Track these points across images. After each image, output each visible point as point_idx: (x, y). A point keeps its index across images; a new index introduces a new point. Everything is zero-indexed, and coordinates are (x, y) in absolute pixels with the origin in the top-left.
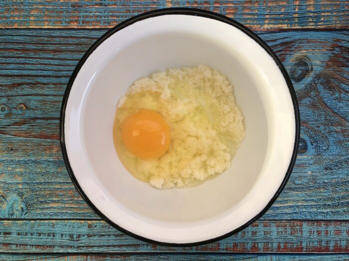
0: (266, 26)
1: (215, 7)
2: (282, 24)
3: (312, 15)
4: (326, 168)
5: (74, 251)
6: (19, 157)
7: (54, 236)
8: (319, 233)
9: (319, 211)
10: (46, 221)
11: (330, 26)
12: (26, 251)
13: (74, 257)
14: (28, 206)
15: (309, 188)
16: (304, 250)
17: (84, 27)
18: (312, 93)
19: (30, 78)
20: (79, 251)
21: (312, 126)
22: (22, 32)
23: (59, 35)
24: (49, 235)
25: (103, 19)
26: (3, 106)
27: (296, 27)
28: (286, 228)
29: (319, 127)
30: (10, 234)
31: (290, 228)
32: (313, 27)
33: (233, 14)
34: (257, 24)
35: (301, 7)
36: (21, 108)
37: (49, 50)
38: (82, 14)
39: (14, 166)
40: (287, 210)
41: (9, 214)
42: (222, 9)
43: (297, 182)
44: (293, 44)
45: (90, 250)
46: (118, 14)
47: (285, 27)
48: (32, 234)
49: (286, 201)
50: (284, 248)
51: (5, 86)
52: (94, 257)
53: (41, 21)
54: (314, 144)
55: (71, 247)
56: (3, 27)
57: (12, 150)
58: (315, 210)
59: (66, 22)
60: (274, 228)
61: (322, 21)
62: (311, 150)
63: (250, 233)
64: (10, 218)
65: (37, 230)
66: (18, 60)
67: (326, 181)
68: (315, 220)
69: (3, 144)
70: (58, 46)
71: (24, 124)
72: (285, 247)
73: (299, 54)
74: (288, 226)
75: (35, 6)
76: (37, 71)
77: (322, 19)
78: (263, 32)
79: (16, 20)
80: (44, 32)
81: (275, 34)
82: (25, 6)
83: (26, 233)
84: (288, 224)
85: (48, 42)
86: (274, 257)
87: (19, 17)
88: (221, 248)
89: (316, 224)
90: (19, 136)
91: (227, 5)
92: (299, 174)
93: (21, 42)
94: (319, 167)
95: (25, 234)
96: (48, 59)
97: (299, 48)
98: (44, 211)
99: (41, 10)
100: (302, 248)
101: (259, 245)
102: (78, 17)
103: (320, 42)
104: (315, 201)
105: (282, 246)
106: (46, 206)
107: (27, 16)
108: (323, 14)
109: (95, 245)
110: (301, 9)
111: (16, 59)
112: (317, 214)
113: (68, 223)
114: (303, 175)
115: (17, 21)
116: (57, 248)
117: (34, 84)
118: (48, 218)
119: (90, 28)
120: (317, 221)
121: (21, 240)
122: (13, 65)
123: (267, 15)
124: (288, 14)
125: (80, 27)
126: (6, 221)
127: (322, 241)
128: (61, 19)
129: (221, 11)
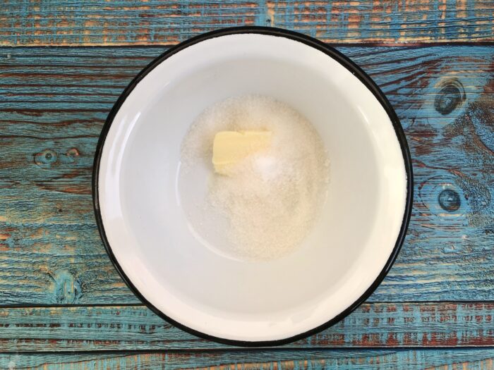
0: (402, 40)
1: (333, 15)
2: (423, 36)
3: (463, 24)
4: (486, 230)
5: (147, 348)
6: (69, 220)
7: (119, 328)
8: (479, 318)
9: (478, 289)
10: (108, 308)
11: (488, 38)
12: (81, 349)
13: (146, 355)
14: (84, 287)
15: (464, 258)
16: (459, 342)
17: (157, 44)
18: (465, 130)
19: (85, 113)
20: (154, 348)
21: (466, 173)
22: (73, 52)
23: (123, 54)
24: (112, 326)
25: (182, 31)
26: (48, 152)
27: (443, 41)
28: (434, 312)
29: (475, 175)
30: (58, 325)
31: (439, 312)
32: (465, 40)
33: (357, 23)
34: (390, 37)
35: (449, 14)
36: (73, 155)
37: (111, 75)
38: (154, 26)
39: (64, 233)
40: (435, 288)
41: (57, 299)
42: (343, 17)
43: (447, 250)
44: (439, 63)
45: (168, 346)
46: (201, 26)
47: (427, 40)
48: (89, 326)
49: (434, 276)
50: (432, 340)
51: (52, 124)
52: (173, 356)
53: (99, 36)
54: (469, 198)
55: (143, 342)
56: (47, 45)
57: (60, 211)
58: (473, 288)
59: (132, 37)
60: (417, 313)
61: (477, 32)
62: (466, 206)
63: (385, 320)
64: (59, 303)
65: (96, 319)
66: (67, 90)
67: (487, 248)
68: (473, 302)
69: (49, 204)
70: (121, 69)
71: (76, 175)
72: (434, 340)
73: (447, 77)
74: (436, 310)
75: (90, 17)
76: (93, 104)
77: (477, 30)
78: (398, 48)
79: (65, 34)
80: (102, 50)
81: (414, 51)
82: (77, 15)
83: (82, 324)
84: (436, 307)
85: (109, 65)
86: (419, 353)
87: (69, 30)
88: (347, 341)
89: (474, 306)
90: (70, 192)
91: (350, 12)
92: (450, 239)
93: (72, 64)
94: (476, 229)
95: (79, 325)
96: (109, 87)
97: (446, 68)
98: (106, 294)
99: (98, 21)
100: (457, 340)
101: (398, 336)
102: (149, 30)
103: (475, 61)
104: (472, 276)
105: (429, 337)
106: (108, 287)
107: (80, 30)
108: (478, 23)
109: (174, 339)
110: (449, 17)
111: (66, 88)
112: (475, 293)
113: (137, 309)
114: (455, 240)
115: (65, 36)
116: (123, 343)
117: (90, 122)
118: (110, 303)
119: (165, 44)
120: (477, 302)
121: (74, 333)
122: (62, 96)
123: (404, 24)
124: (432, 22)
125: (151, 44)
126: (54, 308)
127: (483, 331)
128: (126, 33)
129: (341, 19)
